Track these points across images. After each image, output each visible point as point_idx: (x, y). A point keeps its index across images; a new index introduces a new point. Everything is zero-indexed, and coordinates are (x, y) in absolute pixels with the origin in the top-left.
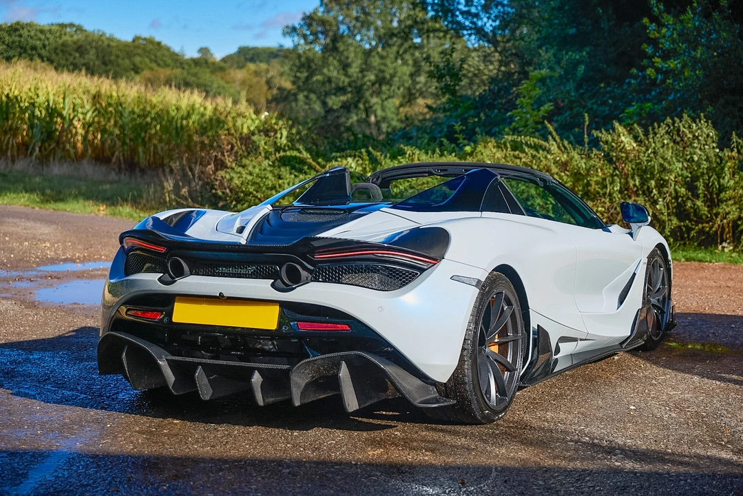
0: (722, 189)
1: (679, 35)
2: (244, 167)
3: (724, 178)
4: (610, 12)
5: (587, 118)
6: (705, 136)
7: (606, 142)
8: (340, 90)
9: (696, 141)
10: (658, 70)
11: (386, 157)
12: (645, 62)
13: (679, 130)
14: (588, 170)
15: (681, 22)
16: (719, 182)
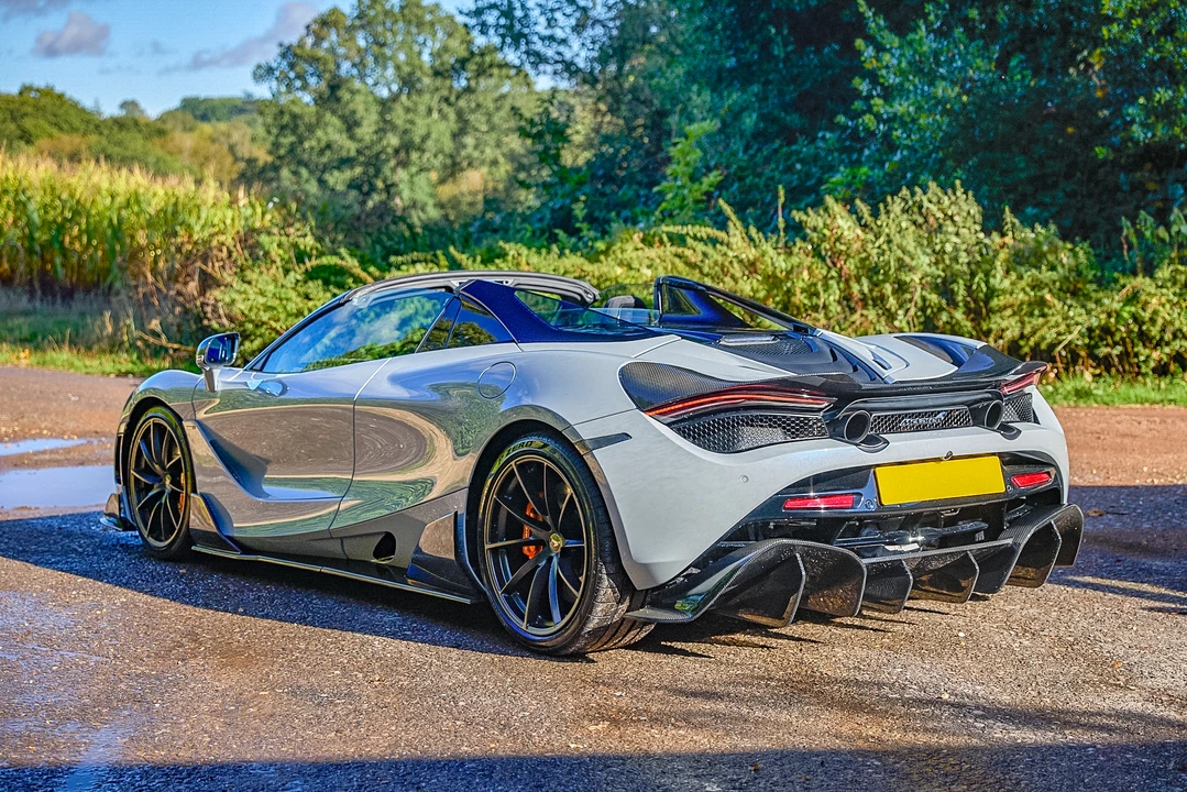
0: (992, 293)
1: (909, 63)
2: (249, 283)
3: (994, 276)
4: (786, 32)
5: (782, 193)
6: (965, 214)
7: (815, 229)
8: (345, 162)
9: (949, 222)
10: (878, 117)
11: (474, 261)
12: (858, 105)
13: (920, 207)
14: (789, 272)
15: (910, 43)
16: (987, 283)
